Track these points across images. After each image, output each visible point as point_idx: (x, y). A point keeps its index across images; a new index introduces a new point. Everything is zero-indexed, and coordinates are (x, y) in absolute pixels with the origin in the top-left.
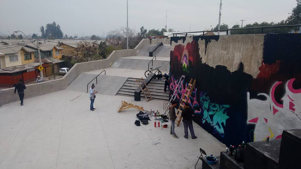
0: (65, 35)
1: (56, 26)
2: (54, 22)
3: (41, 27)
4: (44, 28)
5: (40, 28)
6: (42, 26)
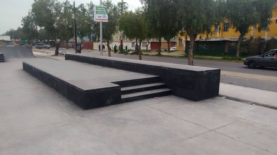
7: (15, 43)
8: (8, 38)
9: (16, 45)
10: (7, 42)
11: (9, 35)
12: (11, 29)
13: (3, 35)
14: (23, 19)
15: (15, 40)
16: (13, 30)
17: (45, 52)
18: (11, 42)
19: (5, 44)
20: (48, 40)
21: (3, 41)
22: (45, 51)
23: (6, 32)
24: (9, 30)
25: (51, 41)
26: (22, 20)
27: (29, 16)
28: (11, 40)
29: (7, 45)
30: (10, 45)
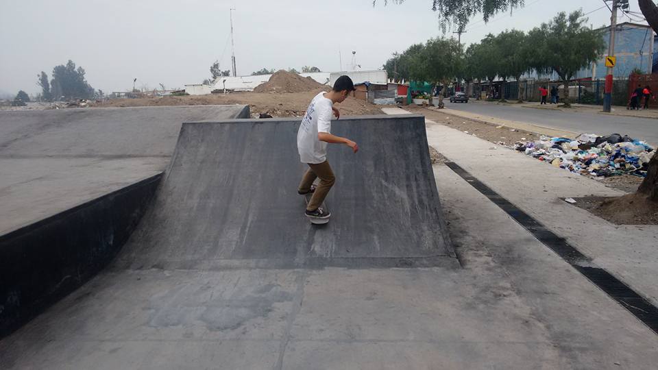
0: (98, 91)
1: (76, 70)
2: (70, 62)
3: (40, 74)
4: (46, 76)
5: (39, 76)
6: (42, 72)
7: (396, 91)
9: (400, 96)
10: (377, 90)
18: (386, 87)
19: (372, 94)
21: (367, 86)
25: (501, 79)
28: (387, 81)
29: (376, 98)
30: (383, 97)
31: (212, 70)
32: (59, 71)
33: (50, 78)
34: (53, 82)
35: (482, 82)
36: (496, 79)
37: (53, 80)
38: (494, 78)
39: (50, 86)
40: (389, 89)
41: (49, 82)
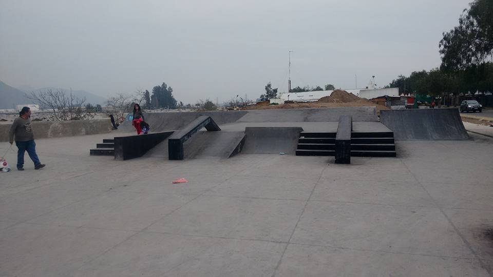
0: (179, 103)
1: (167, 89)
2: (164, 83)
4: (149, 93)
5: (144, 93)
6: (147, 91)
7: (406, 101)
8: (394, 93)
9: (408, 104)
10: (393, 100)
11: (396, 87)
12: (401, 77)
13: (387, 87)
14: (445, 38)
15: (406, 96)
16: (403, 78)
17: (478, 119)
18: (399, 98)
19: (389, 103)
20: (473, 93)
21: (386, 98)
22: (478, 117)
23: (391, 83)
24: (396, 78)
25: (480, 93)
26: (441, 42)
27: (461, 27)
28: (400, 95)
29: (392, 105)
30: (397, 105)
31: (266, 89)
32: (157, 89)
33: (151, 94)
34: (152, 97)
35: (466, 95)
36: (477, 93)
37: (152, 96)
38: (475, 92)
39: (151, 99)
40: (401, 100)
41: (150, 97)
